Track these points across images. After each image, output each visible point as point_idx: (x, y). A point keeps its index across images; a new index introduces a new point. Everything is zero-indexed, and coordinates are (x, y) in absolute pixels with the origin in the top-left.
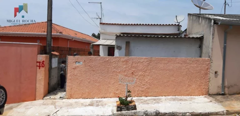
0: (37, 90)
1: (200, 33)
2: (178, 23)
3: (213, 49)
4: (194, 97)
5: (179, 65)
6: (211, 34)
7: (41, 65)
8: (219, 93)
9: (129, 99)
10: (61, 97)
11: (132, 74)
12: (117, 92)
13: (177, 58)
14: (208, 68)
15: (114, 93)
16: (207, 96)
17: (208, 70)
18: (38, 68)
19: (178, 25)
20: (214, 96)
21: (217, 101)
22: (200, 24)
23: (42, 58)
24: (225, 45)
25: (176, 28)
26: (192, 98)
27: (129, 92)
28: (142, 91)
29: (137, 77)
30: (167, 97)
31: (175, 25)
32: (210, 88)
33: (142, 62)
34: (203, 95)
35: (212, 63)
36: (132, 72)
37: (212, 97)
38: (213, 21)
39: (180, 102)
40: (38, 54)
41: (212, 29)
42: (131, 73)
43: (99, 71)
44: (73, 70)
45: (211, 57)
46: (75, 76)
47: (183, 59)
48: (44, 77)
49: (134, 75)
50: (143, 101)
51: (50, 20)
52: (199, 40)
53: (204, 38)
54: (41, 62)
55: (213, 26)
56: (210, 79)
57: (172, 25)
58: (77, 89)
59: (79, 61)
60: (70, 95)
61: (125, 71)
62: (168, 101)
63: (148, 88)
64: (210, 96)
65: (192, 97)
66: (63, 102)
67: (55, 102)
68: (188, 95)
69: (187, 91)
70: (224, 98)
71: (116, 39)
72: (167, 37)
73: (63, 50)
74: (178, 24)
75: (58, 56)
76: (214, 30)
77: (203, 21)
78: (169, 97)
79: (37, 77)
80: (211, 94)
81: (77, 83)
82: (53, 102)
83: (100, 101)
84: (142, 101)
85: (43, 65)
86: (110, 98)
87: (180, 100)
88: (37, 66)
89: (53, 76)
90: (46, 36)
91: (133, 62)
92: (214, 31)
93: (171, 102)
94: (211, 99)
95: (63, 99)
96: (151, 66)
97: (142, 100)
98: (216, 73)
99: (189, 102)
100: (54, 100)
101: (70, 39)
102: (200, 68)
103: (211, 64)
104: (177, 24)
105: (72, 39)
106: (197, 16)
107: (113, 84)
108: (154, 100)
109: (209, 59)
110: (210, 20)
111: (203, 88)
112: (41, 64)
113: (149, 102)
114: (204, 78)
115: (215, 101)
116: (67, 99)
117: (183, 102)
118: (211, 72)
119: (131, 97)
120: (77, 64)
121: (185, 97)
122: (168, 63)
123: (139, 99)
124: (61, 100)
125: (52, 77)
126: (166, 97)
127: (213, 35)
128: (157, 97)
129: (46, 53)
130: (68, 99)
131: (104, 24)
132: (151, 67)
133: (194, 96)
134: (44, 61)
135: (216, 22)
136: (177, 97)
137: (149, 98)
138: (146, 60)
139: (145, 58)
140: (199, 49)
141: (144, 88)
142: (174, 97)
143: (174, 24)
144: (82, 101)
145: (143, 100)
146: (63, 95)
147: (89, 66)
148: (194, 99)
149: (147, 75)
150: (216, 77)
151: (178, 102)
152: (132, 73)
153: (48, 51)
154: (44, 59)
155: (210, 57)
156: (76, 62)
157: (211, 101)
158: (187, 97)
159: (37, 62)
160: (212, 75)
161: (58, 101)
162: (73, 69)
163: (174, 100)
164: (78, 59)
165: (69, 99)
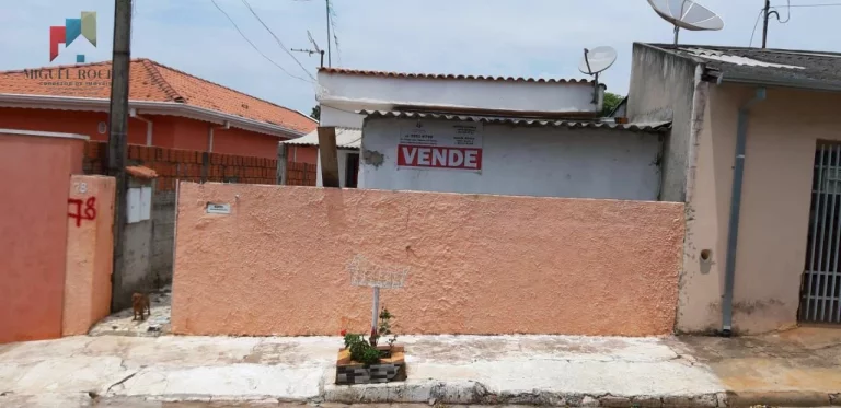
0: (68, 301)
1: (661, 113)
2: (592, 74)
3: (697, 170)
4: (625, 339)
5: (575, 223)
6: (693, 117)
7: (84, 210)
8: (713, 328)
9: (383, 341)
10: (151, 329)
11: (405, 254)
12: (352, 317)
13: (569, 201)
14: (676, 238)
15: (343, 319)
16: (671, 337)
17: (678, 246)
18: (72, 221)
19: (594, 83)
20: (695, 339)
21: (704, 356)
22: (662, 80)
23: (87, 185)
24: (742, 156)
25: (587, 94)
26: (614, 345)
27: (385, 315)
28: (442, 314)
29: (425, 264)
30: (529, 336)
31: (584, 81)
32: (681, 309)
33: (444, 211)
34: (655, 334)
35: (691, 219)
36: (408, 244)
37: (688, 342)
38: (698, 71)
39: (569, 355)
40: (75, 172)
41: (694, 98)
42: (404, 248)
43: (290, 240)
44: (197, 232)
45: (691, 198)
46: (203, 256)
47: (588, 202)
48: (92, 256)
49: (415, 256)
50: (440, 349)
51: (122, 50)
52: (656, 137)
53: (673, 132)
54: (85, 202)
55: (699, 87)
56: (685, 278)
57: (573, 81)
58: (209, 299)
59: (219, 201)
60: (184, 323)
61: (382, 240)
62: (525, 351)
63: (464, 304)
64: (681, 340)
65: (619, 338)
66: (157, 348)
67: (129, 344)
68: (604, 332)
69: (600, 317)
70: (731, 347)
71: (364, 126)
72: (556, 127)
73: (176, 163)
74: (593, 78)
75: (154, 182)
76: (702, 102)
77: (673, 69)
78: (534, 337)
79: (70, 253)
80: (685, 330)
81: (211, 278)
82: (120, 345)
83: (287, 347)
84: (436, 349)
85: (90, 212)
86: (326, 338)
87: (571, 349)
88: (70, 215)
89: (132, 253)
90: (107, 111)
91: (410, 210)
92: (704, 106)
93: (538, 356)
94: (682, 347)
95: (159, 335)
96: (474, 225)
97: (436, 344)
98: (705, 255)
99: (598, 357)
100: (128, 339)
101: (217, 122)
102: (647, 236)
103: (688, 223)
104: (590, 79)
105: (225, 122)
106: (656, 50)
107: (339, 286)
108: (480, 346)
109: (680, 207)
110: (691, 64)
111: (659, 309)
112: (84, 207)
113: (459, 354)
114: (664, 273)
115: (694, 355)
116: (172, 336)
117: (577, 358)
118: (687, 250)
119: (388, 333)
120: (212, 212)
121: (590, 340)
122: (535, 216)
123: (427, 343)
124: (153, 339)
125: (127, 257)
126: (524, 337)
127: (699, 119)
128: (493, 337)
129: (105, 171)
130: (176, 334)
131: (333, 71)
132: (476, 228)
133: (622, 335)
134: (93, 199)
135: (711, 73)
136: (562, 337)
137: (464, 338)
138: (456, 205)
139: (456, 198)
140: (657, 168)
141: (447, 302)
142: (552, 338)
143: (578, 80)
144: (224, 342)
145: (439, 344)
146: (164, 321)
147: (254, 218)
148: (623, 346)
149: (460, 257)
150: (705, 270)
151: (562, 356)
152: (408, 248)
153: (112, 162)
154: (95, 192)
155: (687, 200)
156: (208, 204)
157: (679, 357)
158: (600, 337)
159: (71, 201)
160: (690, 265)
161: (139, 344)
162: (198, 227)
163: (550, 347)
164: (214, 194)
165: (183, 334)
